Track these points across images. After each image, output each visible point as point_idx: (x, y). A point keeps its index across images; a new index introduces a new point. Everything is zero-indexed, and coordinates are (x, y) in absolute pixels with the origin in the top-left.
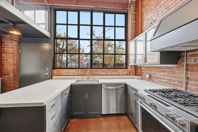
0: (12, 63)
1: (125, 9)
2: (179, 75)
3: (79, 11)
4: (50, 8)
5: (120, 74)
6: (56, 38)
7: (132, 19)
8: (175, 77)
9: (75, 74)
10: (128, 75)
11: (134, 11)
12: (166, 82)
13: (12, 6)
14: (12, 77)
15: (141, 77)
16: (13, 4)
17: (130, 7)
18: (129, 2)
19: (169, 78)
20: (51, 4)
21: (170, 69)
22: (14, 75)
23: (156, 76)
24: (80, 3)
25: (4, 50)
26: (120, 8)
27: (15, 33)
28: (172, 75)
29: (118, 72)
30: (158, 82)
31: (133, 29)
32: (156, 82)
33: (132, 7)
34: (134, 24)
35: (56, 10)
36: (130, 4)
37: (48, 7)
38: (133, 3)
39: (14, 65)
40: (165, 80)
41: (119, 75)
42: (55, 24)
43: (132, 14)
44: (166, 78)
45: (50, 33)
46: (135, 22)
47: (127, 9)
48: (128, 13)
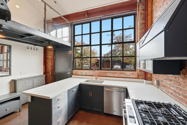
0: (50, 65)
1: (134, 10)
2: (184, 88)
3: (90, 23)
4: (71, 25)
5: (128, 76)
6: (75, 46)
7: (141, 19)
8: (180, 90)
9: (87, 75)
10: (136, 78)
11: (143, 10)
12: (172, 93)
13: (45, 34)
14: (50, 74)
15: (151, 82)
16: (45, 33)
17: (138, 7)
18: (138, 2)
19: (175, 89)
20: (71, 22)
21: (175, 78)
22: (51, 73)
23: (163, 84)
24: (91, 15)
25: (47, 57)
26: (128, 11)
27: (50, 47)
28: (178, 86)
29: (125, 75)
30: (166, 92)
31: (143, 29)
32: (164, 91)
33: (140, 7)
34: (143, 24)
35: (74, 25)
36: (138, 3)
37: (70, 24)
38: (143, 2)
39: (52, 67)
40: (171, 90)
41: (127, 78)
42: (74, 36)
43: (141, 13)
44: (172, 88)
45: (71, 43)
46: (144, 22)
47: (135, 9)
48: (136, 14)
